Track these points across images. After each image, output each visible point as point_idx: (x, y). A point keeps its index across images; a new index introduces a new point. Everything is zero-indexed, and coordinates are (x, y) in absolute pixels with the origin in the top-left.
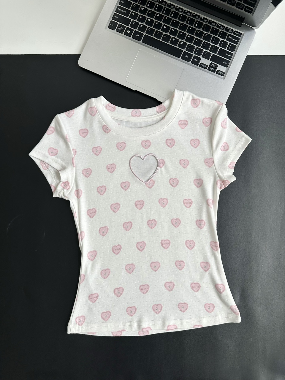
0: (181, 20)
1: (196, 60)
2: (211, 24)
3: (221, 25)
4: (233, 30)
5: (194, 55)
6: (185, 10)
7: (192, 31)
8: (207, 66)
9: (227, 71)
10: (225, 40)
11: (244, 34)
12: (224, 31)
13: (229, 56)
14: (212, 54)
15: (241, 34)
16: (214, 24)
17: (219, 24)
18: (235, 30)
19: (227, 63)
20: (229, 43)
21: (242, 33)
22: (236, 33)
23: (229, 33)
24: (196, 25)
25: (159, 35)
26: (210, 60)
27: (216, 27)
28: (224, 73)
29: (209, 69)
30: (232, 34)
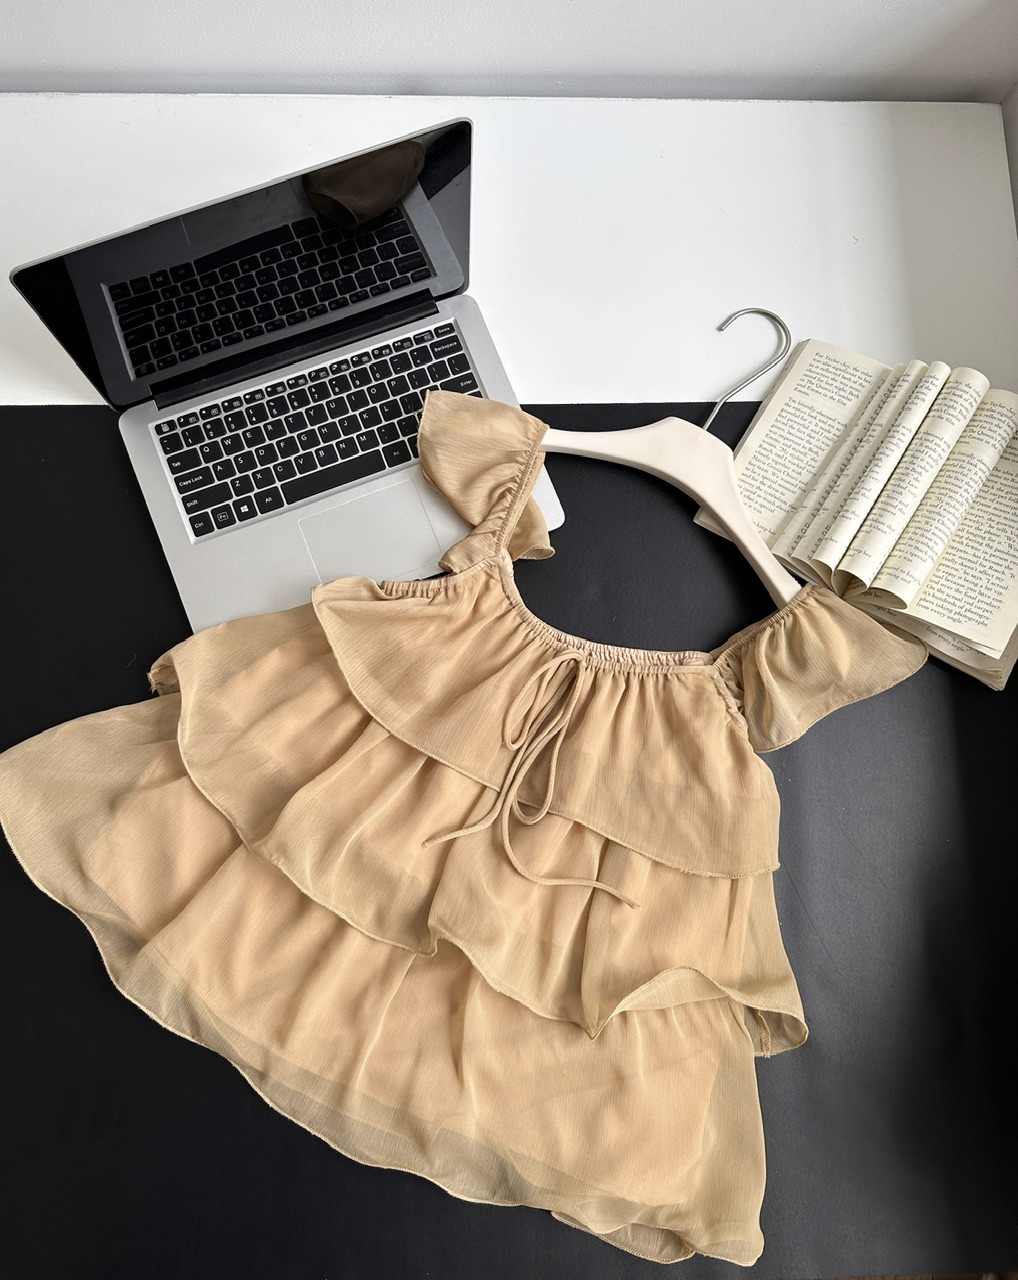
0: (320, 399)
2: (381, 355)
3: (402, 341)
4: (430, 331)
5: (406, 438)
6: (310, 374)
7: (358, 400)
10: (435, 361)
11: (456, 321)
12: (415, 347)
13: (469, 382)
15: (450, 325)
16: (388, 351)
17: (397, 342)
18: (432, 328)
20: (445, 359)
21: (451, 321)
22: (440, 331)
23: (428, 344)
24: (358, 383)
25: (307, 463)
27: (395, 354)
30: (436, 339)
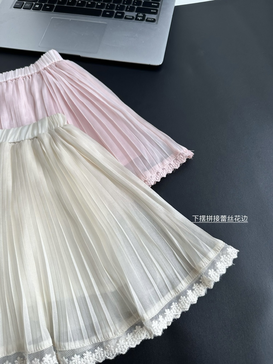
1: (119, 15)
5: (116, 11)
8: (133, 17)
9: (158, 17)
13: (156, 5)
14: (136, 7)
19: (155, 11)
25: (72, 3)
26: (136, 12)
28: (154, 19)
29: (137, 19)
